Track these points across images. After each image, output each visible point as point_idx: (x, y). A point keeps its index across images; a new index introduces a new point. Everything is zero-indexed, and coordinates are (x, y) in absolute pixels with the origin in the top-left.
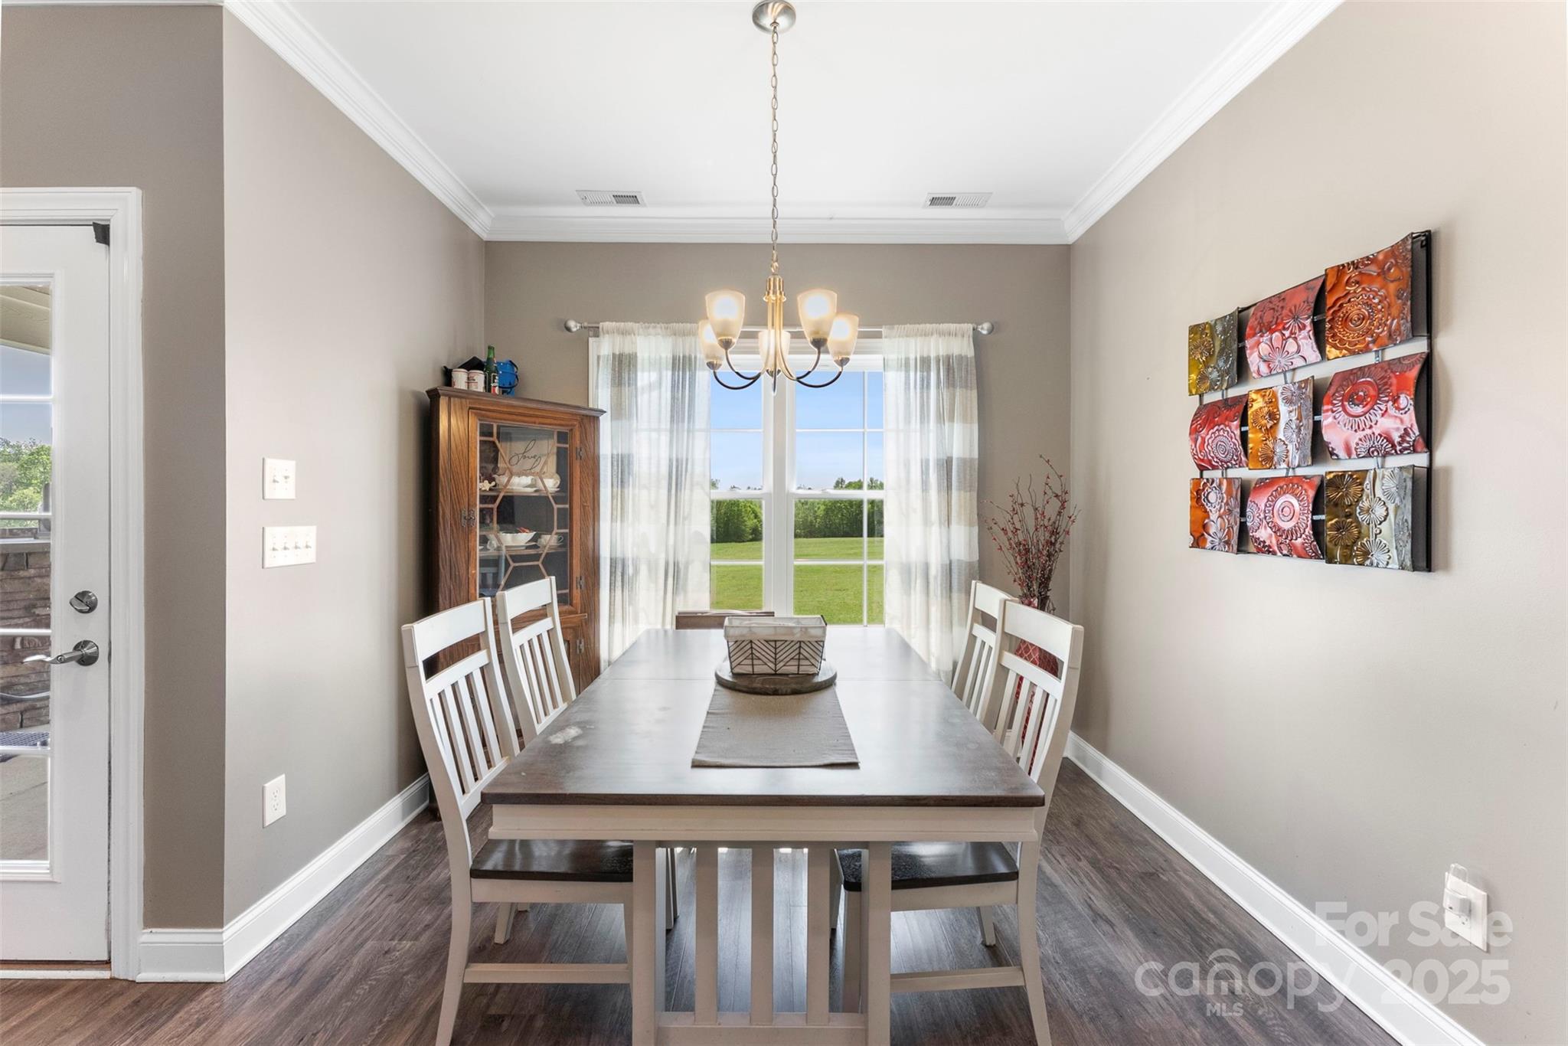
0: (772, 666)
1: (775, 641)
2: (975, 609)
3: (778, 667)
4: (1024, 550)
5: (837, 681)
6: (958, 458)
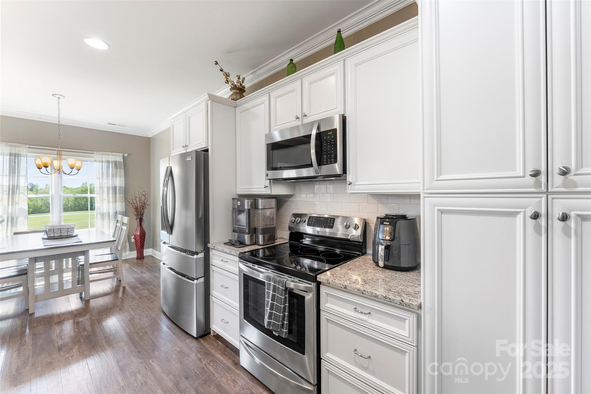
0: (60, 234)
1: (61, 229)
2: (123, 222)
3: (62, 234)
4: (136, 209)
5: (78, 236)
6: (119, 186)
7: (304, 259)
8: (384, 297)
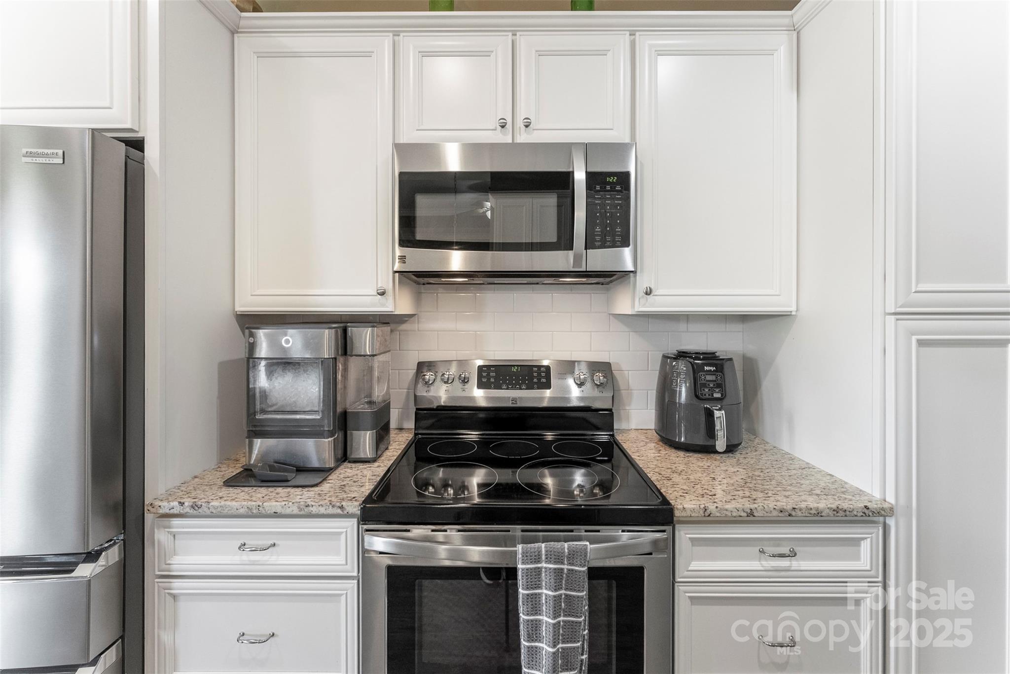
7: (569, 470)
8: (834, 510)
